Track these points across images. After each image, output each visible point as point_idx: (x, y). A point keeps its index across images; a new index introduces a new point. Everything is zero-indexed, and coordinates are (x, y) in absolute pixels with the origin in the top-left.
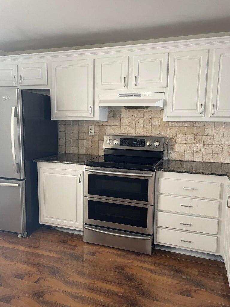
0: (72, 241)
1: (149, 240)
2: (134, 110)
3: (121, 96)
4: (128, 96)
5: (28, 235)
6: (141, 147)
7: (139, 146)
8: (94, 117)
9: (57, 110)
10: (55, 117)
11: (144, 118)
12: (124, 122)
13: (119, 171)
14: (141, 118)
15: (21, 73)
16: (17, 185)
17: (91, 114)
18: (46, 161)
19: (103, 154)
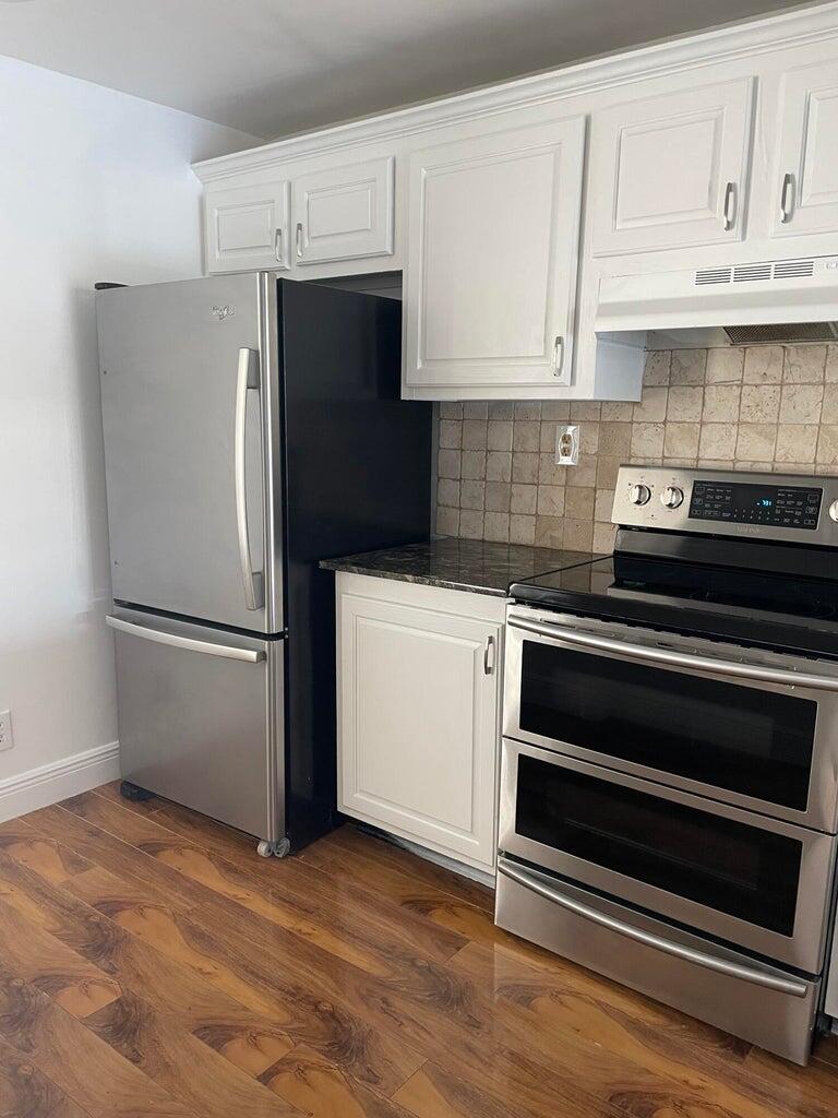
0: (450, 908)
1: (802, 996)
2: (775, 348)
3: (704, 278)
4: (745, 274)
5: (296, 849)
6: (801, 526)
7: (786, 520)
8: (573, 382)
9: (425, 361)
10: (419, 387)
11: (824, 384)
12: (721, 405)
13: (666, 641)
14: (809, 384)
15: (300, 217)
16: (253, 655)
17: (560, 371)
18: (362, 569)
19: (612, 552)
